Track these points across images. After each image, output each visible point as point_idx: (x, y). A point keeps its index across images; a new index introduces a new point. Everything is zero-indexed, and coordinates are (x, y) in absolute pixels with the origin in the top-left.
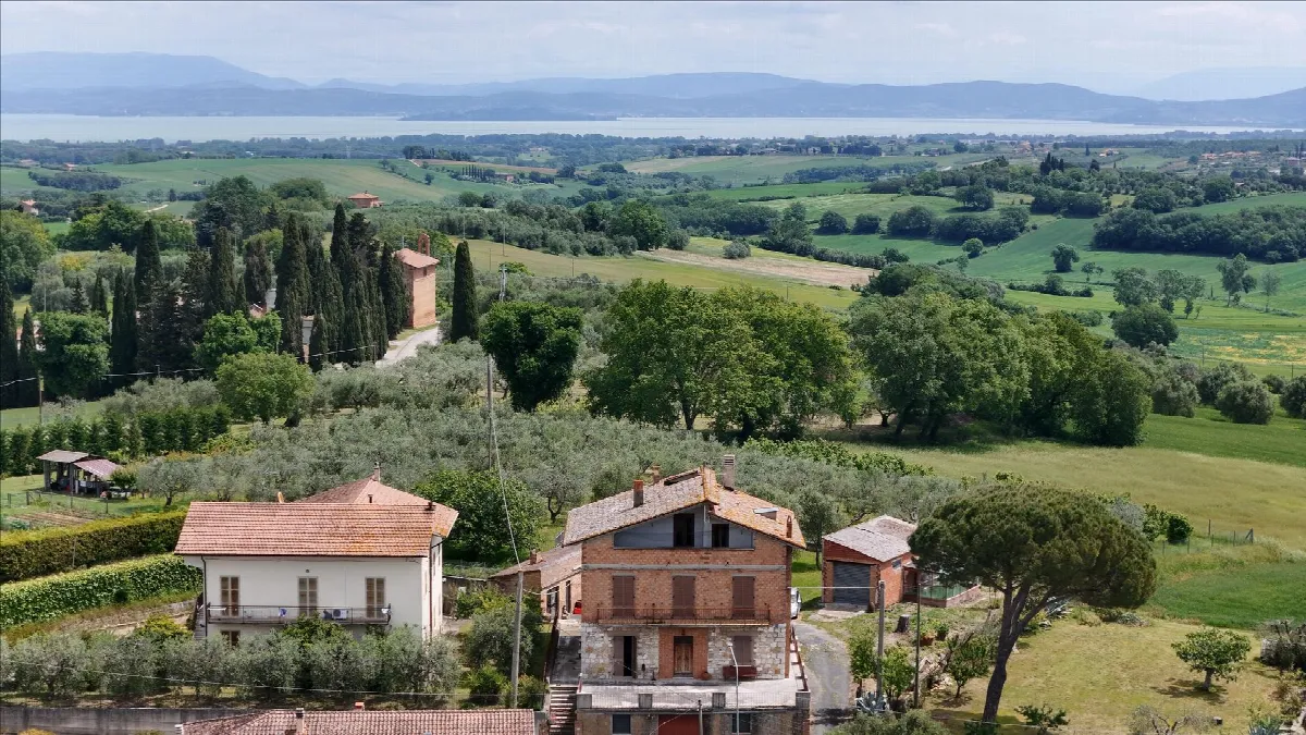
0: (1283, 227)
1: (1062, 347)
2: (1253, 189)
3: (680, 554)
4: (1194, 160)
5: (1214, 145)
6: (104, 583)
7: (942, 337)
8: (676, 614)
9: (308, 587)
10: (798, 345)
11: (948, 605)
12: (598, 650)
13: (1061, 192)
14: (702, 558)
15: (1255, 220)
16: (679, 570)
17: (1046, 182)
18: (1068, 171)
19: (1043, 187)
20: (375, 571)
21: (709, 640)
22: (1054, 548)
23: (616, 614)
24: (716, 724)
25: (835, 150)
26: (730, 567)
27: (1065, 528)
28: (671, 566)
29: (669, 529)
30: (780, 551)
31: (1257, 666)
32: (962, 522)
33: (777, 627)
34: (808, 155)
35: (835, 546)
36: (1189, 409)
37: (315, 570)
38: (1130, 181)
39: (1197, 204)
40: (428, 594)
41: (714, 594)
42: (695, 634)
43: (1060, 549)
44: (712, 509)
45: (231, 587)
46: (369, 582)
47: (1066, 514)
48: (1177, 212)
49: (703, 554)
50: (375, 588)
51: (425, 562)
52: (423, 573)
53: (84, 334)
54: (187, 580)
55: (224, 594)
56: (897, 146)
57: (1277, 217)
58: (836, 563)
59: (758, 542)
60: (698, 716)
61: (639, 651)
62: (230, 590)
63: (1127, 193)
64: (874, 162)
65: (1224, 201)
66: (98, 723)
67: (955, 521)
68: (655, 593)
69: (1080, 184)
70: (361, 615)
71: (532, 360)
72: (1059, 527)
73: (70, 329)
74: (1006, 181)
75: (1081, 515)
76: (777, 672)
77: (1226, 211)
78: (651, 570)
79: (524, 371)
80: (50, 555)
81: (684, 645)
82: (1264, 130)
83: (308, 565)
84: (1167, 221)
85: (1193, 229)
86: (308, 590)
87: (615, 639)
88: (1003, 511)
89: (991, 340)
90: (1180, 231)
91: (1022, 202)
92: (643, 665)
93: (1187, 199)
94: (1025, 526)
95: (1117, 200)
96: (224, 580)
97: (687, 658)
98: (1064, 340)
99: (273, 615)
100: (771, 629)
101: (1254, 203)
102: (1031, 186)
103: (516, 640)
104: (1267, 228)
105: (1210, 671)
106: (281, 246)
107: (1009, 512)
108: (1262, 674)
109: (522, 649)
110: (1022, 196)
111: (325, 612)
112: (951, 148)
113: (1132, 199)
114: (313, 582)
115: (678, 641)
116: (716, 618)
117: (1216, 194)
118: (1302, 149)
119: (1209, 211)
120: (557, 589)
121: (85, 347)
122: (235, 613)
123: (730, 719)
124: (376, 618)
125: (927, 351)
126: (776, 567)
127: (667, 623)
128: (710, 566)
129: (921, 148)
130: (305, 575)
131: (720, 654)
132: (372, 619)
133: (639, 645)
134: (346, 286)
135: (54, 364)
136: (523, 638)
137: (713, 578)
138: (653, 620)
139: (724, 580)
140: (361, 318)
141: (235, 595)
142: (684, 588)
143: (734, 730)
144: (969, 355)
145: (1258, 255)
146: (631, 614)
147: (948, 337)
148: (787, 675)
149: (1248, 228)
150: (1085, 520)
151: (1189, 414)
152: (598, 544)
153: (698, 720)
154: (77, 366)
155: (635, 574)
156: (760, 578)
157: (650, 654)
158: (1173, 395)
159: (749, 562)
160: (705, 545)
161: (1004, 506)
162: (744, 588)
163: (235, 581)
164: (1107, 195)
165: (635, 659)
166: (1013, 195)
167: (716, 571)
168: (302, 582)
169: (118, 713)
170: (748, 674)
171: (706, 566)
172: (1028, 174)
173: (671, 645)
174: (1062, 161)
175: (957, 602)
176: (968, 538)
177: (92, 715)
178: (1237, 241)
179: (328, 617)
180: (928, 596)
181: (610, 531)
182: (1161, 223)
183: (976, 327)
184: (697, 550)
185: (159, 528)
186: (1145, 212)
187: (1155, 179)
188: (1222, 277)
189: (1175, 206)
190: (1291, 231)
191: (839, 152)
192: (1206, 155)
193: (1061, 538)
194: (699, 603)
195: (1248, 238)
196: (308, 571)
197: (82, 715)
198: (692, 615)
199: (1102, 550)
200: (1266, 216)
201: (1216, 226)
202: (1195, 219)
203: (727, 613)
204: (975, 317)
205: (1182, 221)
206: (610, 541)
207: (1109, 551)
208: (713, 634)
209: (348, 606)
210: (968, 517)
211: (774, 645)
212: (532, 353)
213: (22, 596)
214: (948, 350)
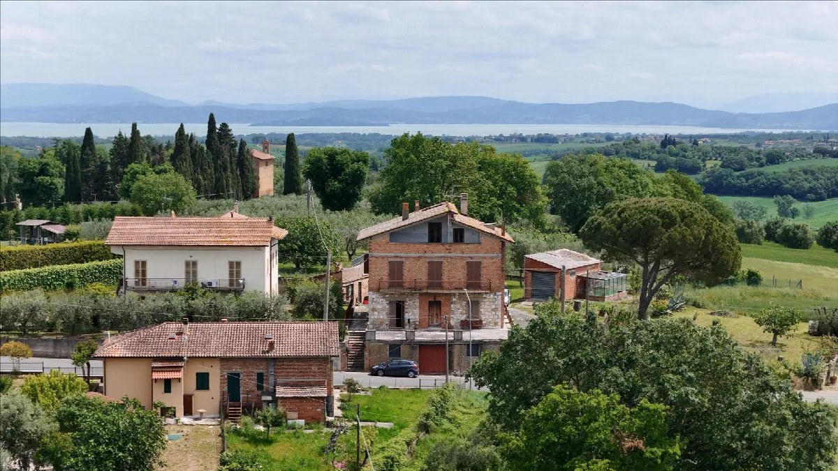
0: (817, 179)
1: (677, 191)
2: (797, 157)
3: (433, 246)
4: (758, 145)
5: (771, 137)
6: (59, 276)
7: (600, 178)
8: (430, 286)
9: (191, 266)
10: (507, 177)
11: (606, 300)
12: (378, 309)
13: (674, 159)
14: (447, 249)
15: (798, 175)
16: (432, 257)
17: (664, 152)
18: (678, 146)
19: (662, 155)
20: (235, 256)
21: (452, 303)
22: (675, 232)
23: (391, 285)
24: (456, 350)
25: (529, 140)
26: (464, 255)
27: (682, 221)
28: (427, 255)
29: (426, 231)
30: (497, 245)
31: (807, 336)
32: (615, 216)
33: (495, 294)
34: (512, 143)
35: (533, 262)
36: (759, 240)
37: (196, 256)
38: (718, 153)
39: (762, 165)
40: (269, 276)
41: (454, 273)
42: (442, 299)
43: (680, 233)
44: (452, 216)
45: (141, 268)
46: (231, 264)
47: (683, 212)
48: (748, 170)
49: (447, 246)
50: (235, 268)
51: (267, 249)
52: (266, 259)
53: (47, 170)
54: (113, 278)
55: (137, 272)
56: (568, 138)
57: (813, 173)
58: (532, 271)
59: (483, 239)
60: (445, 345)
61: (406, 310)
62: (140, 269)
63: (716, 160)
64: (553, 147)
65: (778, 164)
66: (54, 349)
67: (611, 216)
68: (416, 272)
69: (687, 154)
70: (225, 284)
71: (336, 183)
72: (678, 219)
73: (38, 167)
74: (639, 153)
75: (692, 214)
76: (496, 324)
77: (780, 169)
78: (414, 258)
79: (331, 190)
80: (24, 260)
81: (435, 305)
82: (804, 131)
83: (191, 253)
84: (742, 176)
85: (759, 181)
86: (191, 269)
87: (390, 303)
88: (641, 209)
89: (631, 182)
90: (750, 182)
91: (649, 165)
92: (409, 320)
93: (754, 163)
94: (656, 218)
95: (709, 164)
96: (137, 263)
97: (437, 315)
98: (679, 188)
99: (168, 285)
100: (492, 296)
101: (797, 164)
102: (655, 156)
103: (326, 300)
104: (806, 180)
105: (776, 333)
106: (174, 146)
107: (645, 210)
108: (808, 339)
109: (330, 307)
110: (649, 162)
111: (202, 283)
112: (603, 139)
113: (719, 163)
114: (195, 264)
115: (431, 304)
116: (456, 289)
117: (773, 159)
118: (828, 138)
119: (769, 170)
120: (352, 285)
121: (48, 178)
122: (144, 284)
123: (465, 348)
124: (235, 287)
125: (590, 188)
126: (495, 255)
127: (425, 291)
128: (452, 255)
129: (584, 139)
130: (189, 259)
131: (458, 313)
132: (232, 288)
133: (406, 307)
134: (215, 162)
135: (27, 190)
136: (331, 300)
137: (454, 261)
138: (415, 289)
139: (461, 264)
140: (226, 180)
141: (144, 273)
142: (435, 269)
143: (468, 355)
144: (618, 191)
145: (801, 197)
146: (400, 285)
147: (605, 178)
148: (502, 327)
149: (794, 180)
150: (696, 216)
151: (759, 243)
152: (379, 240)
153: (445, 348)
154: (42, 191)
155: (403, 260)
156: (485, 263)
157: (413, 313)
158: (747, 231)
159: (477, 252)
160: (449, 241)
161: (643, 206)
162: (474, 269)
163: (144, 263)
164: (704, 160)
165: (404, 315)
166: (644, 161)
167: (456, 258)
168: (187, 264)
169: (68, 342)
170: (477, 325)
171: (450, 255)
172: (653, 148)
173: (427, 308)
174: (674, 140)
175: (612, 299)
176: (619, 227)
177: (51, 344)
178: (786, 188)
179: (204, 286)
180: (593, 295)
181: (386, 232)
182: (738, 177)
183: (621, 173)
184: (443, 245)
185: (95, 249)
186: (729, 170)
187: (735, 151)
188: (777, 208)
189: (747, 166)
190: (822, 182)
191: (532, 141)
192: (766, 142)
193: (680, 226)
194: (445, 278)
195: (795, 186)
196: (191, 257)
197: (44, 344)
198: (440, 286)
199: (707, 236)
200: (806, 172)
201: (773, 179)
202: (760, 174)
203: (462, 285)
204: (620, 168)
205: (751, 175)
206: (387, 238)
207: (711, 238)
208: (454, 300)
209: (217, 278)
210: (619, 214)
211: (493, 307)
212: (336, 179)
213: (6, 279)
214: (604, 187)
